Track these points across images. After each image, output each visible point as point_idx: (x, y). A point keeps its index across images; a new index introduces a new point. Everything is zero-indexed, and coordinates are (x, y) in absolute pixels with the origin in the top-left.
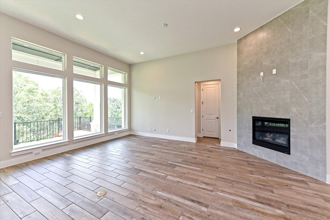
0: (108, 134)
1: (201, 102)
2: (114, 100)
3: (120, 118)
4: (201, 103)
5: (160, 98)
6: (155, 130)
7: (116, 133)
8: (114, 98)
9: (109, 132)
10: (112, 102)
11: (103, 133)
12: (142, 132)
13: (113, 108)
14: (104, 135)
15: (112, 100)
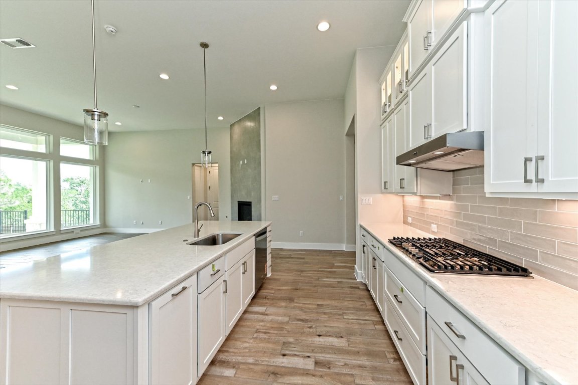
0: (62, 232)
1: (208, 186)
2: (79, 182)
3: (86, 211)
4: (208, 188)
5: (149, 181)
6: (142, 223)
7: (76, 231)
8: (80, 179)
9: (62, 229)
10: (75, 185)
11: (52, 229)
12: (124, 228)
13: (77, 196)
14: (54, 233)
15: (75, 181)
